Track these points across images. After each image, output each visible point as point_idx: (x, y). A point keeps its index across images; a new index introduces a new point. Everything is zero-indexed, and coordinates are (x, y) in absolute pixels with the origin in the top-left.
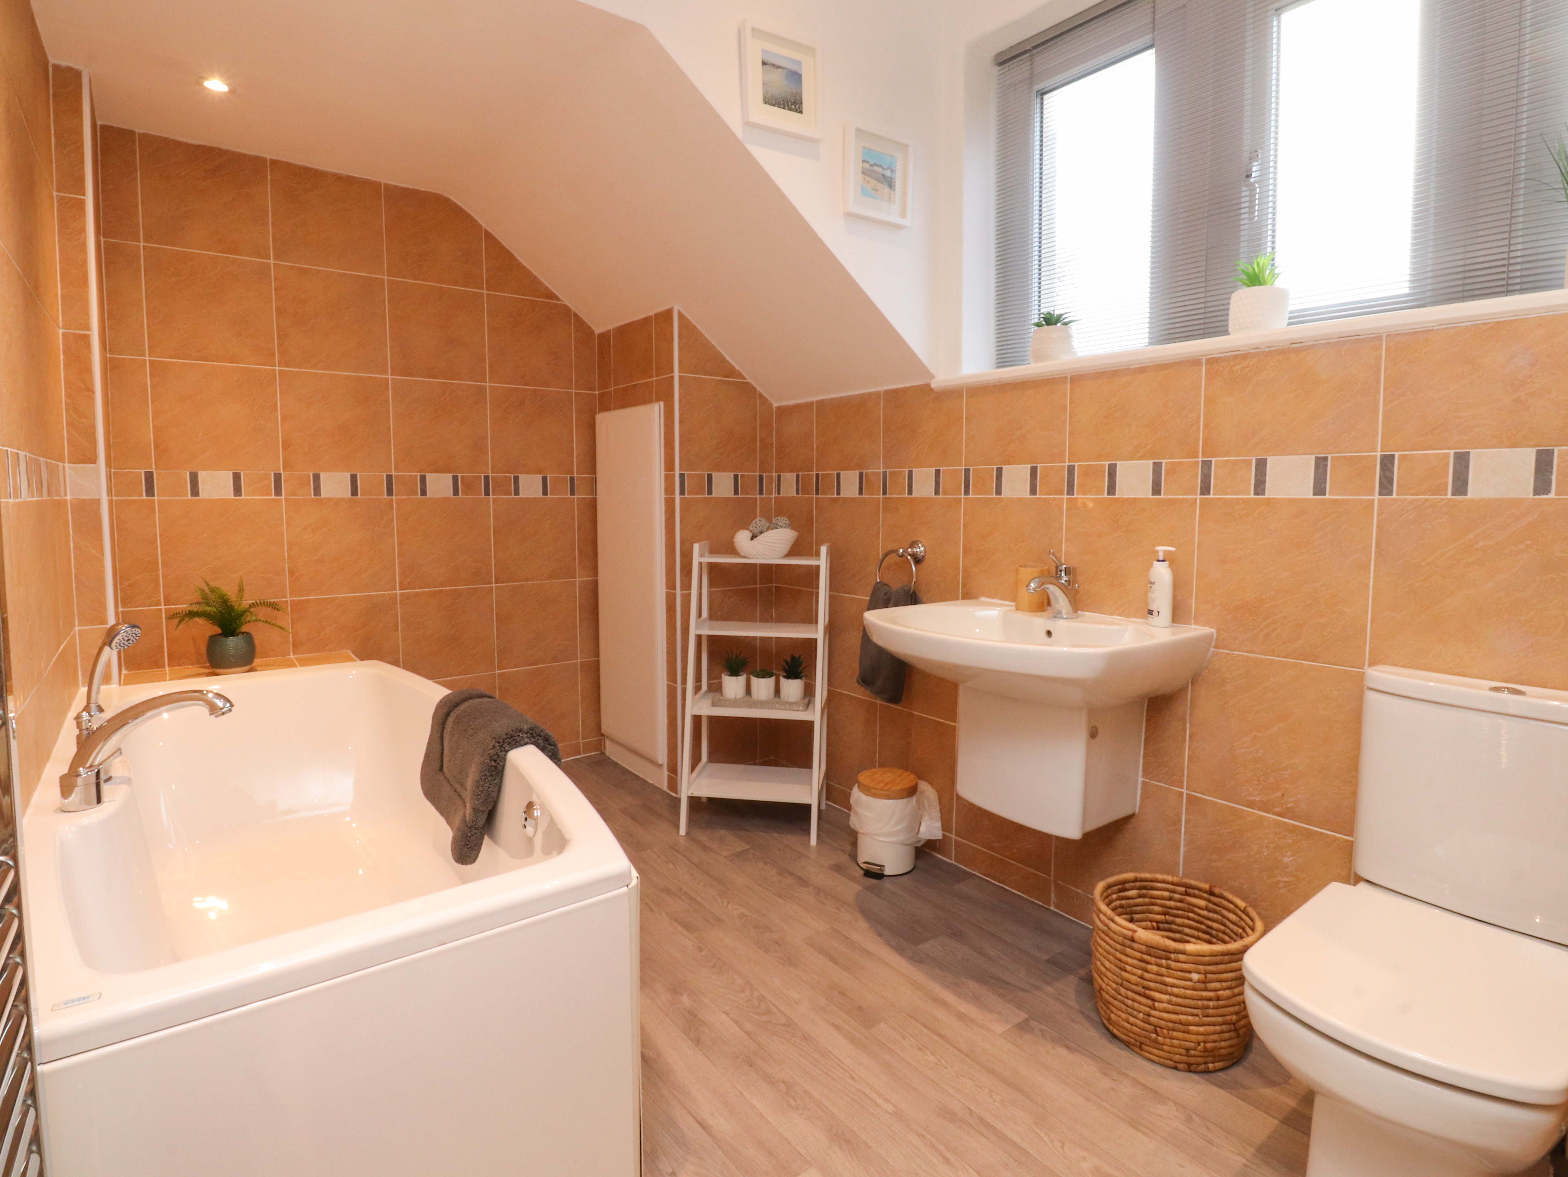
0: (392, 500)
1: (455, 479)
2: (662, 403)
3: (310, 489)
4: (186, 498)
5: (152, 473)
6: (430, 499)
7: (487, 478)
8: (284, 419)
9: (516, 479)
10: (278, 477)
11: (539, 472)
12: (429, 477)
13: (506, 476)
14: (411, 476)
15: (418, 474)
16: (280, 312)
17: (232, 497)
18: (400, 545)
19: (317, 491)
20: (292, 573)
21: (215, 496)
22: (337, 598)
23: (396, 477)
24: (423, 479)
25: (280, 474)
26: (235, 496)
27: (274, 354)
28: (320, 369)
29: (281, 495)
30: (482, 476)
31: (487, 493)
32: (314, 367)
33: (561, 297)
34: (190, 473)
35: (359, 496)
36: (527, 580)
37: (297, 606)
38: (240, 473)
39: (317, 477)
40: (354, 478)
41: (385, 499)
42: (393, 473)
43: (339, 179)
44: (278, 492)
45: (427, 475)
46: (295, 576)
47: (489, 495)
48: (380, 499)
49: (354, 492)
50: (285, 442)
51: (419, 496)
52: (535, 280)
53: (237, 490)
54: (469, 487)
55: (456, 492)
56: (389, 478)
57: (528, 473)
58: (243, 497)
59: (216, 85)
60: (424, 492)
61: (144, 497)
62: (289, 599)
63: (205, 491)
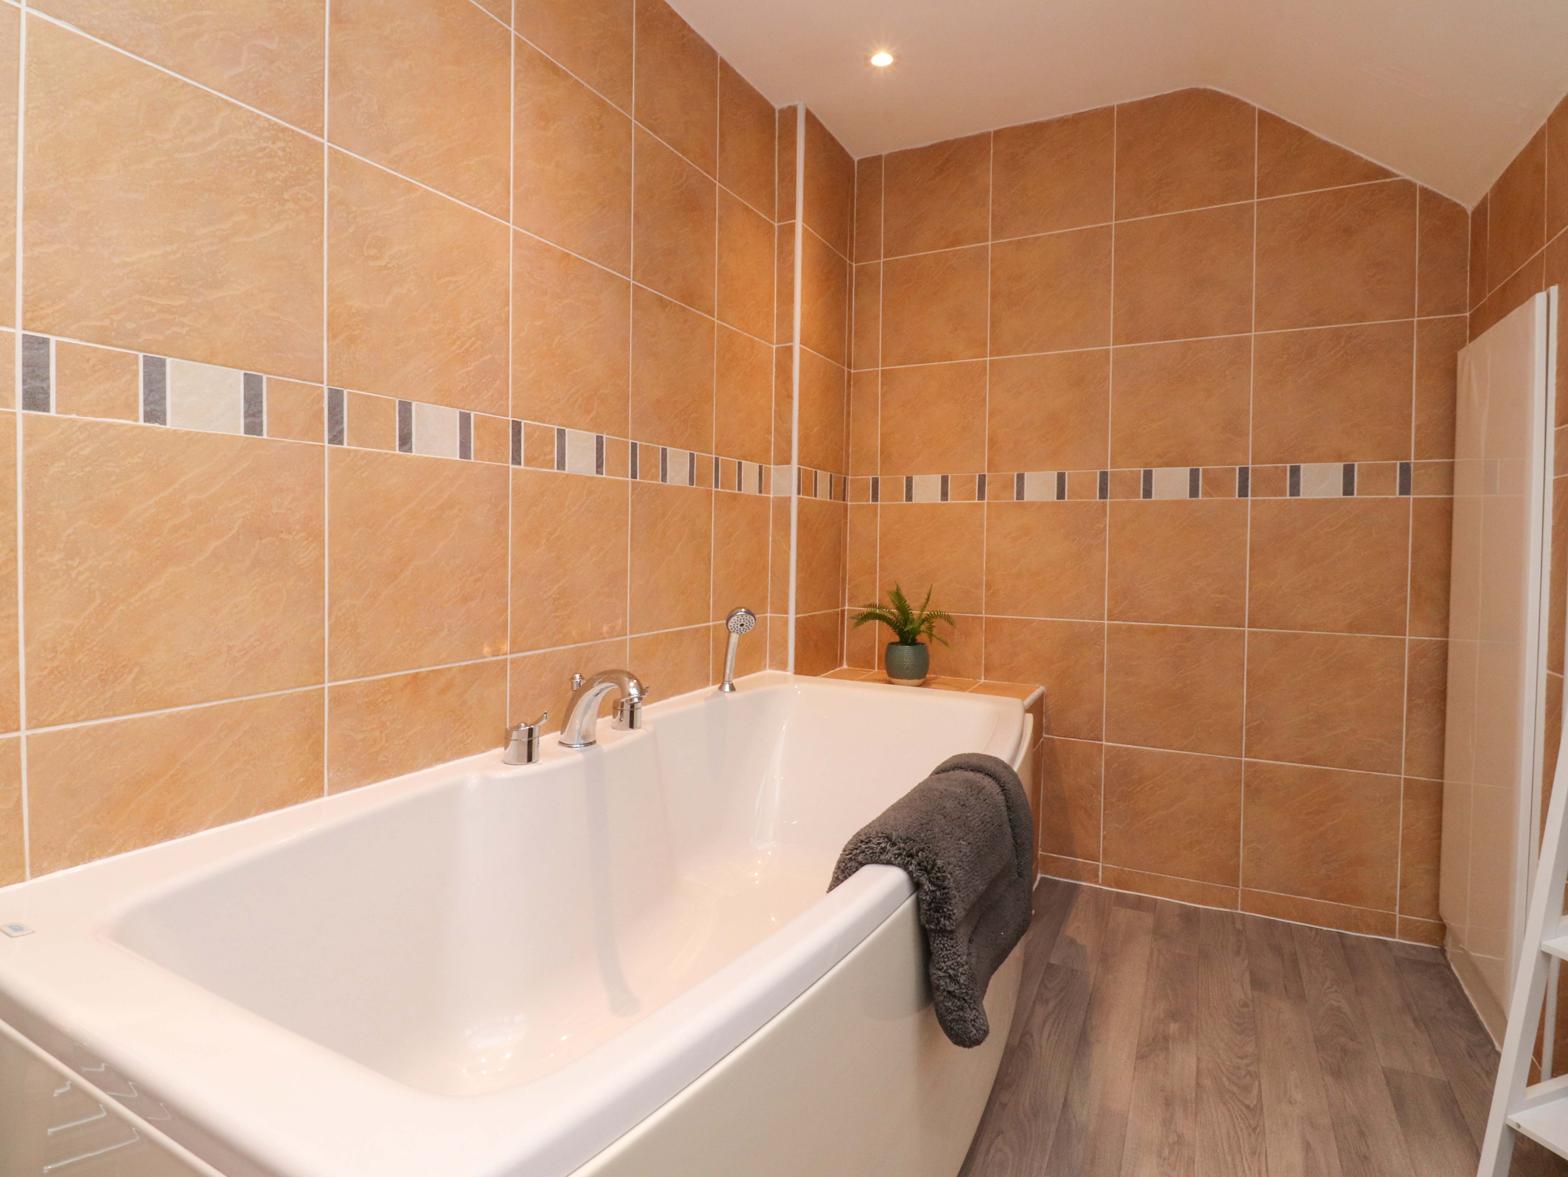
0: (1105, 505)
1: (1194, 474)
2: (1554, 290)
3: (1013, 492)
4: (902, 503)
5: (877, 479)
6: (1156, 502)
7: (1244, 472)
8: (991, 414)
9: (1295, 471)
10: (982, 478)
11: (1339, 459)
12: (1157, 473)
13: (1277, 467)
14: (1132, 472)
15: (1142, 470)
16: (994, 296)
17: (940, 501)
18: (1112, 561)
19: (1020, 495)
20: (989, 586)
21: (925, 501)
22: (1032, 621)
23: (1112, 473)
24: (1148, 476)
25: (984, 476)
26: (942, 500)
27: (985, 344)
28: (1030, 353)
29: (984, 499)
30: (1237, 468)
31: (1243, 492)
32: (1025, 351)
33: (1395, 171)
34: (907, 478)
35: (1066, 499)
36: (1304, 627)
37: (992, 624)
38: (948, 476)
39: (1021, 478)
40: (1061, 477)
41: (1096, 503)
42: (1109, 470)
43: (1063, 122)
44: (981, 496)
45: (1154, 470)
46: (992, 591)
47: (1246, 496)
48: (1090, 503)
49: (1061, 495)
50: (991, 439)
51: (1141, 499)
52: (1346, 157)
53: (944, 495)
54: (1216, 484)
55: (1194, 492)
56: (1104, 475)
57: (1318, 460)
58: (949, 501)
59: (882, 59)
60: (1148, 493)
61: (871, 502)
62: (983, 615)
63: (918, 497)
